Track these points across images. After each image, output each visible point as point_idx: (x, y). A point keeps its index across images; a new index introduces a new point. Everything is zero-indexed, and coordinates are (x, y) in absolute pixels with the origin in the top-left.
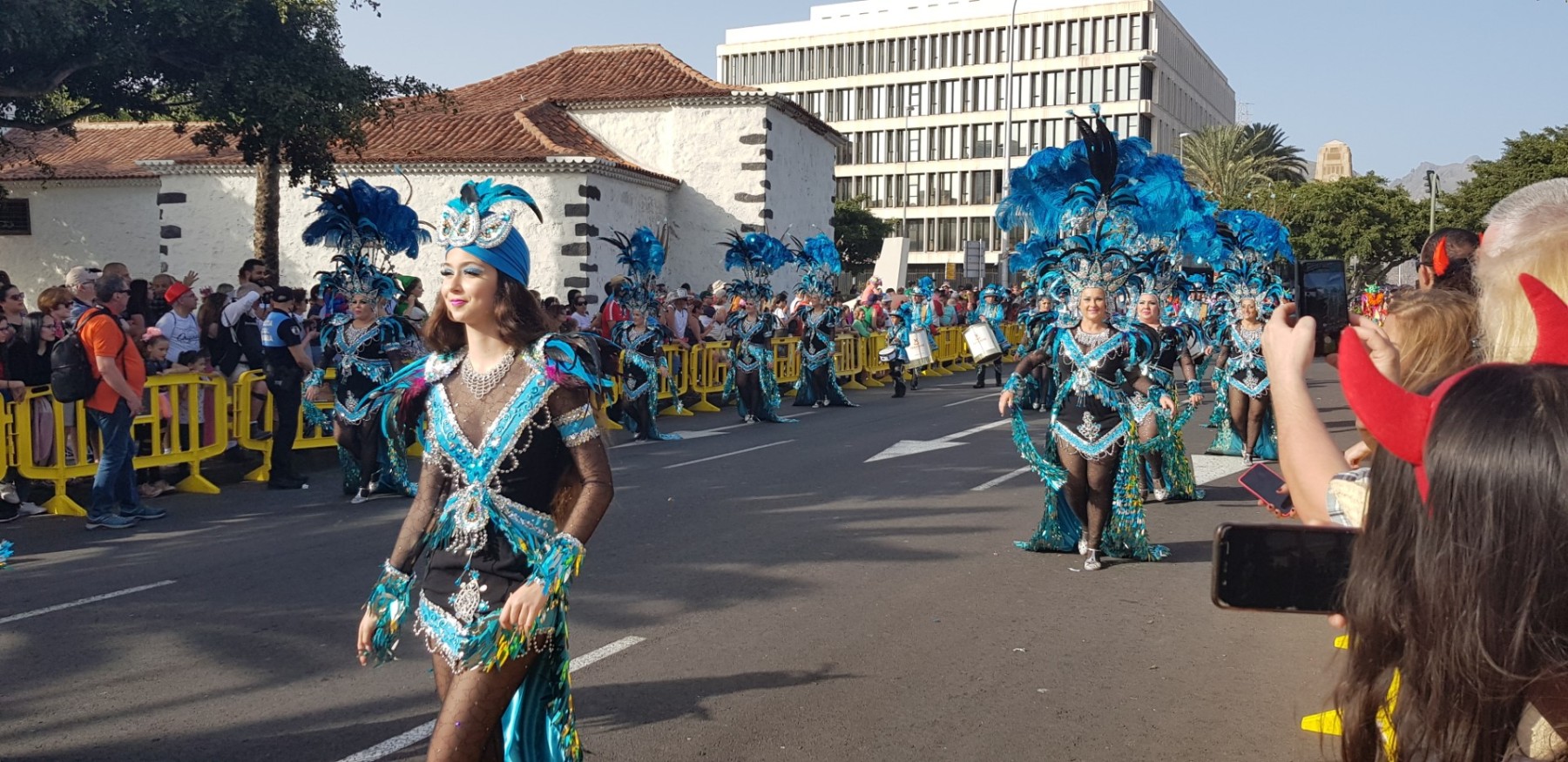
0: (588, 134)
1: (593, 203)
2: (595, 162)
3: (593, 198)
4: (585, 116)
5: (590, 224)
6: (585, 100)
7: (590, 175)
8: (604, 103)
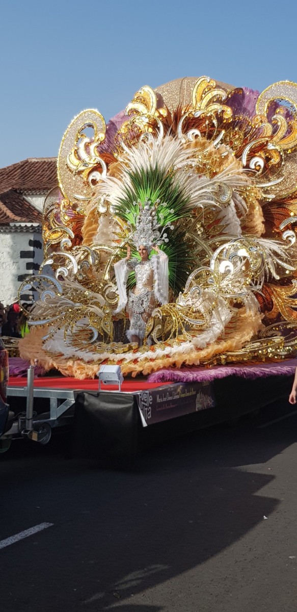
0: (35, 209)
1: (37, 250)
2: (38, 226)
3: (37, 248)
4: (34, 199)
5: (36, 263)
6: (34, 189)
7: (35, 233)
8: (45, 191)
